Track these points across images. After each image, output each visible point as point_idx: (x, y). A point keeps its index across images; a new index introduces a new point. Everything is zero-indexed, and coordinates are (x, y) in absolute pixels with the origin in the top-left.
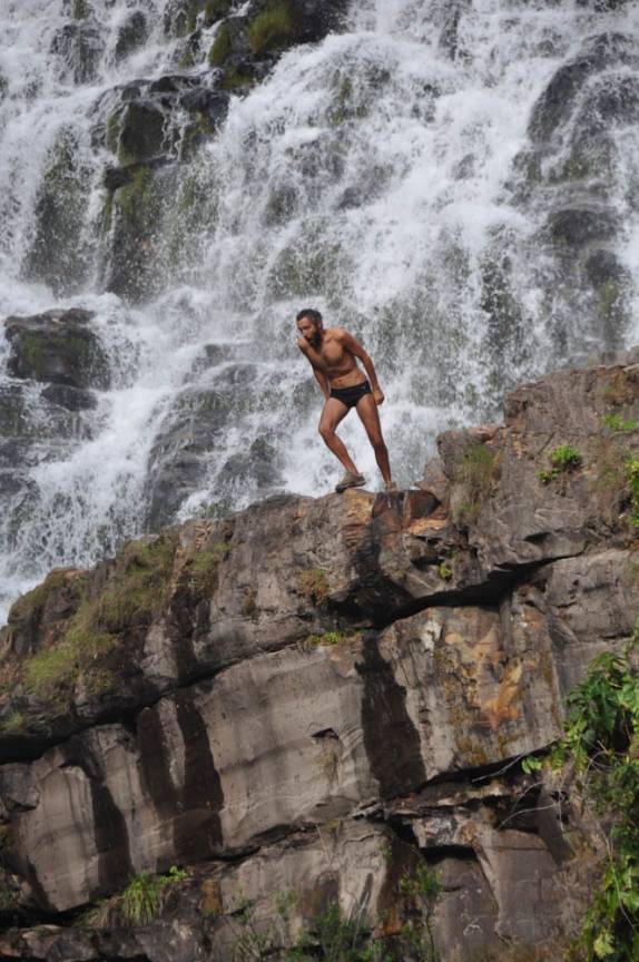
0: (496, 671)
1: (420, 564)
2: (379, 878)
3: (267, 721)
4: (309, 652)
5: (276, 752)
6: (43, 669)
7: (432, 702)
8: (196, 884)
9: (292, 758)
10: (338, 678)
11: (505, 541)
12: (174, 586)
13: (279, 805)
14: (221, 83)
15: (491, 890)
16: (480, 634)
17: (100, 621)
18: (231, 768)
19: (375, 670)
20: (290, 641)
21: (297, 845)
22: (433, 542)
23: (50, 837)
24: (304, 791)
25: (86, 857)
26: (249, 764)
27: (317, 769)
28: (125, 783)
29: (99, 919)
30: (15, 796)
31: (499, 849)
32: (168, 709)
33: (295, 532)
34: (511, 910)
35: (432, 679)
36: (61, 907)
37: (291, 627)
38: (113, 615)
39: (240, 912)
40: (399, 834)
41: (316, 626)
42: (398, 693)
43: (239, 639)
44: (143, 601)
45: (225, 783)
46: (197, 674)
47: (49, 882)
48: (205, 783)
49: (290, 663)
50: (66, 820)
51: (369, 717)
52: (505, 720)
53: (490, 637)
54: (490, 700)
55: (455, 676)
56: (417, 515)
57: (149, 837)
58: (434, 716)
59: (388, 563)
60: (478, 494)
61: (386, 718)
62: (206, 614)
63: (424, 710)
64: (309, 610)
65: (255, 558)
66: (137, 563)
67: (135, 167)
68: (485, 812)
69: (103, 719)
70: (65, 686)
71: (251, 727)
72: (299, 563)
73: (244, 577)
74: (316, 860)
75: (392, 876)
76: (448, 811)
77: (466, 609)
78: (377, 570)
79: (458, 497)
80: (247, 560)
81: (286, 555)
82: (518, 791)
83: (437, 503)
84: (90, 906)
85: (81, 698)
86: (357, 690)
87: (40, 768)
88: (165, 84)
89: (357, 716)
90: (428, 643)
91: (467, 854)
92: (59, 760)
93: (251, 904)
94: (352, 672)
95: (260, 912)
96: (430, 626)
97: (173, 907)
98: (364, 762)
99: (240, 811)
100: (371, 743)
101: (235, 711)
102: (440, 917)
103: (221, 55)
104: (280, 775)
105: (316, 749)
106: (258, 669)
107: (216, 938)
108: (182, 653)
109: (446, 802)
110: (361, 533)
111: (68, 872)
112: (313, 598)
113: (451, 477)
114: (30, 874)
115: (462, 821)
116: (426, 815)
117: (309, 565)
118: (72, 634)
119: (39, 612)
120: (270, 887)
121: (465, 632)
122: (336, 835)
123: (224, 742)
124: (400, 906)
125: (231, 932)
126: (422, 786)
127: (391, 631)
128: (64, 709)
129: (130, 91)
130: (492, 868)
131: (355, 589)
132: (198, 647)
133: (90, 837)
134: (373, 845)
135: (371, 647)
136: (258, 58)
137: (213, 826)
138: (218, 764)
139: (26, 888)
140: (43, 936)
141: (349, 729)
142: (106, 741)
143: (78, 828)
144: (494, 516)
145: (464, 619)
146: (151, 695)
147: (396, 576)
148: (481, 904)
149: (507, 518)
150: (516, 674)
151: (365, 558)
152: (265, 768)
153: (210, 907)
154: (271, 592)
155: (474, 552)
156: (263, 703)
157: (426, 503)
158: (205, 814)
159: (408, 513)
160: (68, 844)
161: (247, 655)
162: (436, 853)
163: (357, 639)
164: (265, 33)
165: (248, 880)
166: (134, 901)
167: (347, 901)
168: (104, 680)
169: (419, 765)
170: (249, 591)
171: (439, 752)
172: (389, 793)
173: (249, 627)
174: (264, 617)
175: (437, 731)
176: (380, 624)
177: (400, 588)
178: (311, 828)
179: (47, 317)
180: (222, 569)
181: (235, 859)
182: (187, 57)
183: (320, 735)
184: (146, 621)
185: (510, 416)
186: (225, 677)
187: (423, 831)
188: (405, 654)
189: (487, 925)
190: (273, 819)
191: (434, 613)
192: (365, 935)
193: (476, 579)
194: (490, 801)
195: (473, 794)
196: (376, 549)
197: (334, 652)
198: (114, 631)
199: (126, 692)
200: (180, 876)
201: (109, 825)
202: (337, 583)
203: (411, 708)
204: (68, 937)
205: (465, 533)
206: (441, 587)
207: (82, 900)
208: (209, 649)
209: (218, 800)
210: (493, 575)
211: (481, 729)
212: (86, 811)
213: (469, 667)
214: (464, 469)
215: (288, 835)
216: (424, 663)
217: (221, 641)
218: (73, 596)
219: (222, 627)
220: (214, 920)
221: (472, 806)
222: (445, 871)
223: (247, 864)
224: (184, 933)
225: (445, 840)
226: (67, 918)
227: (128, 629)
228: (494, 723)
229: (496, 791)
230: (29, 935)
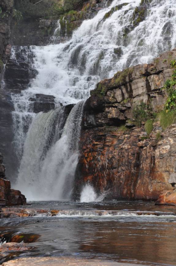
0: (158, 80)
1: (151, 71)
2: (147, 99)
3: (137, 85)
4: (141, 79)
5: (138, 88)
6: (117, 81)
7: (152, 83)
8: (131, 100)
9: (139, 89)
10: (143, 81)
11: (159, 68)
12: (129, 73)
13: (138, 93)
14: (134, 26)
15: (157, 100)
16: (157, 77)
17: (122, 76)
18: (134, 90)
19: (147, 80)
20: (139, 78)
21: (140, 96)
22: (153, 68)
23: (118, 96)
24: (140, 91)
25: (121, 97)
26: (135, 89)
27: (141, 90)
28: (124, 91)
29: (122, 103)
30: (115, 92)
31: (158, 97)
32: (128, 84)
33: (140, 68)
34: (159, 102)
35: (152, 81)
36: (119, 101)
37: (139, 77)
38: (123, 76)
39: (134, 102)
40: (149, 95)
41: (142, 77)
42: (149, 83)
43: (135, 78)
44: (126, 74)
45: (133, 91)
46: (131, 81)
47: (117, 99)
48: (131, 91)
49: (139, 80)
50: (119, 94)
51: (146, 85)
52: (159, 85)
53: (158, 77)
54: (157, 83)
55: (154, 81)
56: (151, 66)
57: (126, 96)
58: (152, 85)
59: (149, 71)
60: (157, 64)
61: (148, 85)
62: (132, 76)
63: (151, 84)
64: (141, 75)
65: (136, 70)
66: (125, 71)
67: (126, 34)
68: (157, 93)
69: (122, 85)
70: (119, 82)
71: (136, 86)
72: (140, 71)
73: (135, 72)
74: (141, 98)
75: (148, 99)
76: (153, 93)
78: (147, 71)
79: (155, 64)
80: (135, 70)
81: (139, 70)
82: (160, 91)
83: (153, 65)
84: (121, 102)
85: (120, 83)
86: (145, 82)
87: (117, 89)
88: (129, 26)
89: (145, 85)
90: (152, 78)
91: (155, 97)
92: (118, 89)
93: (135, 101)
94: (145, 81)
95: (136, 102)
96: (152, 76)
97: (129, 102)
98: (146, 89)
99: (135, 93)
100: (147, 87)
101: (134, 84)
102: (152, 103)
103: (134, 23)
104: (138, 90)
105: (141, 88)
106: (136, 81)
107: (132, 104)
108: (129, 79)
109: (153, 92)
110: (146, 68)
111: (119, 99)
112: (141, 74)
113: (154, 63)
114: (116, 99)
115: (155, 94)
116: (151, 94)
117: (141, 71)
118: (119, 77)
119: (116, 75)
120: (137, 100)
121: (155, 77)
122: (143, 95)
123: (133, 87)
124: (149, 102)
125: (134, 104)
126: (151, 91)
127: (149, 77)
128: (119, 84)
129: (126, 27)
130: (157, 98)
131: (145, 73)
132: (131, 78)
133: (121, 96)
134: (147, 96)
135: (147, 78)
136: (138, 23)
137: (132, 95)
138: (133, 89)
139: (115, 100)
140: (117, 104)
141: (144, 86)
142: (123, 87)
143: (120, 95)
144: (158, 66)
145: (155, 76)
146: (127, 83)
147: (149, 72)
148: (156, 101)
149: (160, 66)
150: (160, 81)
151: (146, 70)
152: (137, 89)
153: (132, 102)
154: (138, 73)
155: (156, 69)
156: (137, 84)
157: (152, 65)
158: (131, 94)
159: (150, 66)
160: (119, 96)
161: (135, 79)
162: (152, 97)
163: (145, 78)
164: (138, 21)
165: (135, 99)
166: (125, 101)
167: (144, 101)
168: (122, 82)
169: (151, 89)
170: (136, 73)
171: (153, 88)
172: (148, 92)
173: (135, 77)
174: (137, 76)
175: (153, 86)
176: (148, 76)
177: (149, 73)
178: (141, 95)
179: (118, 48)
180: (133, 71)
181: (134, 98)
182: (131, 23)
183: (142, 86)
184: (126, 76)
185: (160, 56)
186: (133, 81)
187: (151, 95)
188: (150, 79)
189: (157, 103)
190: (137, 94)
191: (153, 75)
192: (146, 104)
193: (157, 72)
194: (157, 92)
195: (156, 92)
196: (147, 69)
197: (143, 79)
198: (123, 77)
199: (124, 83)
200: (129, 99)
201: (123, 95)
202: (144, 72)
203: (150, 84)
204: (119, 104)
205: (156, 68)
206: (153, 73)
207: (120, 101)
208: (132, 79)
209: (132, 92)
210: (158, 72)
211: (157, 86)
212: (121, 93)
213: (156, 80)
214: (156, 62)
215: (139, 95)
216: (151, 80)
217: (133, 78)
218: (120, 74)
219: (133, 77)
220: (132, 103)
221: (156, 93)
222: (153, 98)
223: (135, 98)
224: (130, 104)
225: (153, 96)
226: (119, 103)
227: (125, 77)
228: (158, 85)
229: (158, 91)
230: (116, 104)
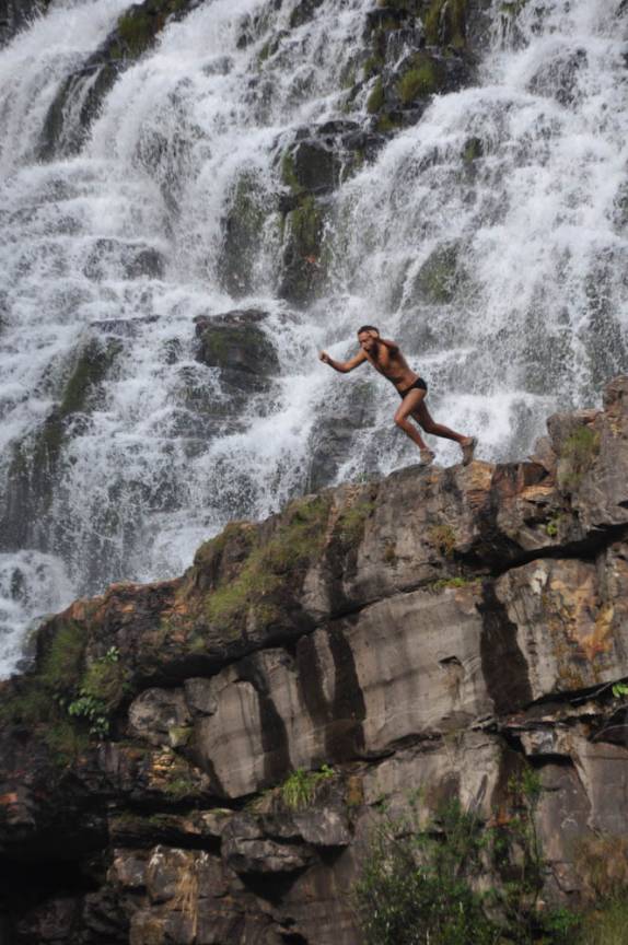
0: (592, 612)
1: (531, 523)
2: (493, 779)
3: (402, 649)
4: (438, 593)
5: (410, 674)
6: (221, 603)
7: (539, 637)
8: (343, 779)
9: (423, 680)
10: (462, 616)
11: (602, 506)
12: (328, 537)
13: (411, 717)
14: (376, 126)
15: (584, 791)
16: (579, 582)
17: (268, 564)
18: (373, 687)
19: (492, 609)
20: (422, 584)
21: (426, 750)
22: (542, 505)
23: (225, 739)
24: (433, 706)
25: (254, 755)
26: (387, 684)
27: (443, 689)
28: (286, 696)
29: (264, 805)
30: (198, 705)
31: (592, 758)
32: (321, 638)
33: (428, 495)
34: (601, 808)
35: (539, 618)
36: (233, 794)
37: (423, 573)
38: (279, 559)
39: (379, 803)
40: (509, 744)
41: (444, 573)
42: (510, 629)
43: (380, 581)
44: (303, 549)
45: (367, 698)
46: (346, 609)
47: (224, 774)
48: (351, 698)
49: (422, 602)
50: (239, 726)
51: (486, 647)
52: (599, 653)
53: (587, 585)
54: (587, 636)
55: (558, 615)
56: (529, 483)
57: (305, 741)
58: (540, 648)
59: (504, 521)
60: (579, 466)
61: (500, 649)
62: (354, 561)
63: (532, 643)
64: (438, 559)
65: (395, 516)
66: (299, 518)
67: (303, 195)
68: (581, 728)
69: (271, 644)
70: (239, 616)
71: (390, 651)
72: (431, 521)
73: (386, 531)
74: (441, 763)
75: (503, 778)
76: (550, 726)
77: (569, 561)
78: (495, 528)
79: (563, 469)
80: (389, 517)
81: (421, 513)
82: (609, 711)
83: (546, 473)
84: (256, 795)
85: (251, 627)
86: (477, 625)
87: (218, 682)
88: (330, 127)
89: (476, 647)
90: (536, 587)
91: (566, 761)
92: (233, 676)
93: (387, 797)
94: (473, 610)
95: (394, 803)
96: (538, 574)
97: (324, 797)
98: (481, 684)
99: (379, 721)
100: (488, 669)
101: (376, 640)
102: (542, 812)
103: (376, 105)
104: (413, 693)
105: (442, 673)
106: (396, 607)
107: (359, 824)
108: (334, 592)
109: (549, 718)
110: (483, 497)
111: (239, 766)
112: (442, 549)
113: (557, 452)
114: (209, 767)
115: (561, 734)
116: (532, 729)
117: (439, 522)
118: (245, 574)
119: (219, 555)
120: (402, 783)
121: (567, 580)
122: (458, 743)
123: (368, 665)
124: (509, 802)
125: (370, 821)
126: (530, 705)
127: (506, 578)
128: (238, 634)
129: (302, 133)
130: (586, 773)
131: (477, 542)
132: (347, 587)
133: (257, 739)
134: (487, 752)
135: (489, 590)
136: (408, 105)
137: (357, 734)
138: (362, 682)
139: (205, 778)
140: (219, 818)
141: (470, 657)
142: (271, 662)
143: (248, 732)
144: (593, 485)
145: (566, 569)
146: (308, 626)
147: (511, 533)
148: (577, 802)
149: (604, 486)
150: (609, 615)
151: (486, 518)
152: (401, 687)
153: (353, 798)
154: (407, 544)
155: (575, 514)
156: (400, 634)
157: (537, 474)
158: (349, 723)
159: (522, 481)
160: (240, 744)
161: (387, 595)
162: (539, 760)
163: (478, 583)
164: (412, 86)
165: (385, 777)
166: (292, 792)
167: (466, 797)
168: (270, 613)
169: (526, 688)
170: (390, 542)
171: (544, 677)
172: (502, 709)
173: (390, 572)
174: (401, 564)
175: (543, 661)
176: (498, 571)
177: (514, 542)
178: (437, 737)
179: (229, 317)
180: (368, 524)
181: (375, 760)
182: (348, 105)
183: (446, 662)
184: (305, 565)
185: (608, 403)
186: (368, 612)
187: (530, 741)
188: (517, 597)
189: (581, 820)
190: (406, 729)
191: (541, 563)
192: (481, 825)
193: (577, 537)
194: (585, 719)
195: (572, 713)
196: (494, 510)
197: (458, 593)
198: (279, 573)
199: (288, 623)
200: (329, 773)
201: (272, 730)
202: (462, 536)
203: (522, 640)
204: (239, 819)
205: (568, 498)
206: (548, 543)
207: (251, 790)
208: (356, 589)
209: (361, 711)
210: (591, 533)
211: (579, 659)
212: (254, 718)
213: (570, 608)
214: (569, 446)
215: (417, 742)
216: (532, 605)
217: (366, 583)
218: (246, 544)
219: (366, 571)
220: (358, 809)
221: (569, 723)
222: (547, 774)
223: (385, 764)
224: (333, 819)
225: (547, 750)
226: (238, 804)
227: (290, 572)
228: (589, 655)
229: (590, 710)
230: (208, 817)
